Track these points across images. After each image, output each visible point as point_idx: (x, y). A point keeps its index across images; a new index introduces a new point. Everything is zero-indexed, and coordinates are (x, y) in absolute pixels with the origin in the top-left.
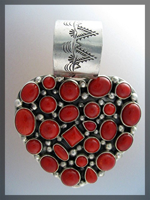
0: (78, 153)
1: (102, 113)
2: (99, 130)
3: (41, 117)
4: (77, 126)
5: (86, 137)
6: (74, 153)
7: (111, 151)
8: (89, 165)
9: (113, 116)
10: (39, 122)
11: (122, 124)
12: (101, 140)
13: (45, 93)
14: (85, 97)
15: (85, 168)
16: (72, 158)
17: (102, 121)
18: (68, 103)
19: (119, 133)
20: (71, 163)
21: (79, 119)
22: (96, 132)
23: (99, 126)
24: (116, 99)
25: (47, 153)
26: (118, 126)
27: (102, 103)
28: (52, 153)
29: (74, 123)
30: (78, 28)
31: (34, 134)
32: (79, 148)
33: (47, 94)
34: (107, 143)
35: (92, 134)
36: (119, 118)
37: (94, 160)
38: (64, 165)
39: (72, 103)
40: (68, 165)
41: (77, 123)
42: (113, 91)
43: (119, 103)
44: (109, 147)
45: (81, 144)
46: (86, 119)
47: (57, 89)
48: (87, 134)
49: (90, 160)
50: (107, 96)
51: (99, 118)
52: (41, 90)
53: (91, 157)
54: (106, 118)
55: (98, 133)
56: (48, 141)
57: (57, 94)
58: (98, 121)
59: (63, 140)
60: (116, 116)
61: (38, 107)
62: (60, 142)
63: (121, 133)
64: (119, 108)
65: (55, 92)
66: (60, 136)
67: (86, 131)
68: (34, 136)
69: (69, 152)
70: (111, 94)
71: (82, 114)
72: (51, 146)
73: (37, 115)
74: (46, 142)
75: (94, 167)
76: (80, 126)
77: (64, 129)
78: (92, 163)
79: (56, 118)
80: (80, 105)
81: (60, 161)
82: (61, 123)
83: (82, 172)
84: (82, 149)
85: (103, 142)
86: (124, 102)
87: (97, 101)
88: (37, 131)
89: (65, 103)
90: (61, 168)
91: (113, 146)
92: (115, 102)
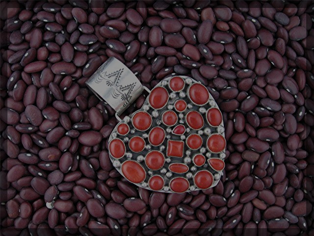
0: (191, 156)
1: (178, 113)
2: (188, 127)
3: (140, 158)
4: (171, 138)
5: (184, 140)
6: (187, 160)
7: (212, 133)
8: (207, 158)
9: (188, 108)
10: (142, 162)
11: (200, 107)
12: (197, 132)
13: (127, 139)
14: (155, 114)
15: (206, 162)
16: (191, 165)
17: (184, 119)
18: (149, 130)
19: (204, 115)
20: (193, 169)
21: (167, 134)
22: (188, 130)
23: (185, 124)
24: (178, 94)
25: (170, 178)
26: (198, 111)
27: (170, 107)
28: (174, 175)
29: (166, 139)
30: (109, 77)
31: (148, 174)
32: (188, 153)
33: (129, 139)
34: (203, 130)
35: (186, 134)
36: (193, 105)
37: (207, 151)
38: (189, 175)
39: (151, 127)
40: (193, 173)
41: (168, 137)
42: (170, 92)
43: (182, 95)
44: (208, 131)
45: (186, 149)
46: (172, 128)
47: (132, 128)
48: (183, 137)
49: (205, 154)
50: (170, 99)
51: (179, 119)
52: (122, 139)
53: (203, 150)
54: (184, 114)
55: (191, 130)
56: (162, 169)
57: (136, 131)
58: (181, 122)
59: (171, 158)
60: (190, 106)
61: (132, 152)
62: (170, 163)
63: (205, 114)
64: (186, 98)
65: (133, 131)
66: (166, 157)
67: (180, 136)
68: (149, 175)
69: (183, 162)
70: (170, 94)
71: (165, 128)
72: (168, 171)
73: (136, 159)
74: (162, 171)
75: (212, 155)
76: (173, 137)
77: (164, 151)
78: (208, 155)
79: (152, 148)
80: (158, 123)
81: (185, 175)
82: (158, 148)
83: (208, 168)
84: (191, 151)
85: (201, 132)
86: (185, 91)
87: (167, 109)
88: (147, 170)
89: (147, 132)
90: (191, 179)
91: (210, 127)
92: (180, 98)
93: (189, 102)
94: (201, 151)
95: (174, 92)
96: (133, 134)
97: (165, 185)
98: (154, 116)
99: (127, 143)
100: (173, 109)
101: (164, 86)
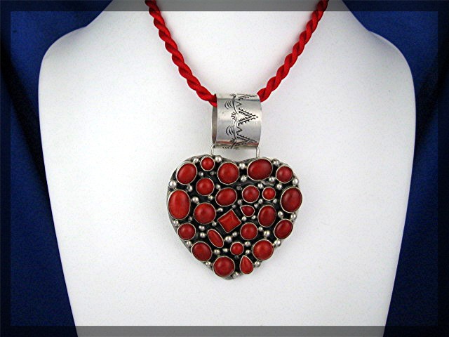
0: (234, 239)
1: (261, 197)
2: (257, 215)
3: (196, 199)
4: (234, 210)
5: (243, 222)
6: (228, 239)
7: (268, 238)
8: (244, 253)
9: (272, 201)
10: (194, 204)
11: (281, 210)
12: (258, 226)
13: (202, 174)
14: (244, 178)
15: (241, 256)
16: (227, 245)
17: (260, 205)
18: (226, 186)
19: (278, 219)
20: (226, 250)
21: (236, 203)
22: (254, 217)
23: (257, 210)
24: (277, 182)
25: (200, 238)
26: (277, 212)
27: (260, 186)
28: (206, 239)
29: (231, 207)
30: (239, 112)
31: (188, 218)
32: (235, 234)
33: (204, 176)
34: (265, 229)
35: (249, 220)
36: (279, 203)
37: (249, 248)
38: (217, 251)
39: (230, 186)
40: (222, 253)
41: (234, 207)
42: (273, 175)
43: (279, 186)
44: (267, 233)
45: (237, 230)
46: (244, 203)
47: (215, 170)
48: (244, 218)
49: (246, 248)
50: (268, 180)
51: (257, 202)
52: (199, 171)
53: (247, 244)
54: (264, 202)
55: (256, 219)
56: (202, 225)
57: (215, 175)
58: (256, 206)
59: (218, 225)
60: (275, 201)
61: (194, 188)
62: (214, 227)
63: (280, 219)
64: (279, 192)
65: (213, 173)
66: (215, 221)
67: (243, 216)
68: (187, 220)
69: (224, 238)
70: (271, 177)
71: (240, 197)
72: (205, 232)
73: (191, 198)
74: (200, 227)
75: (250, 255)
76: (237, 211)
77: (220, 214)
78: (248, 252)
79: (213, 202)
80: (238, 188)
81: (214, 248)
82: (217, 207)
83: (237, 261)
84: (239, 235)
85: (261, 229)
86: (284, 186)
87: (256, 185)
88: (191, 215)
89: (222, 186)
90: (215, 256)
91: (271, 232)
92: (275, 186)
93: (278, 197)
94: (246, 243)
95: (276, 178)
96: (211, 175)
97: (191, 241)
98: (242, 179)
99: (199, 177)
100: (261, 190)
101: (274, 165)
